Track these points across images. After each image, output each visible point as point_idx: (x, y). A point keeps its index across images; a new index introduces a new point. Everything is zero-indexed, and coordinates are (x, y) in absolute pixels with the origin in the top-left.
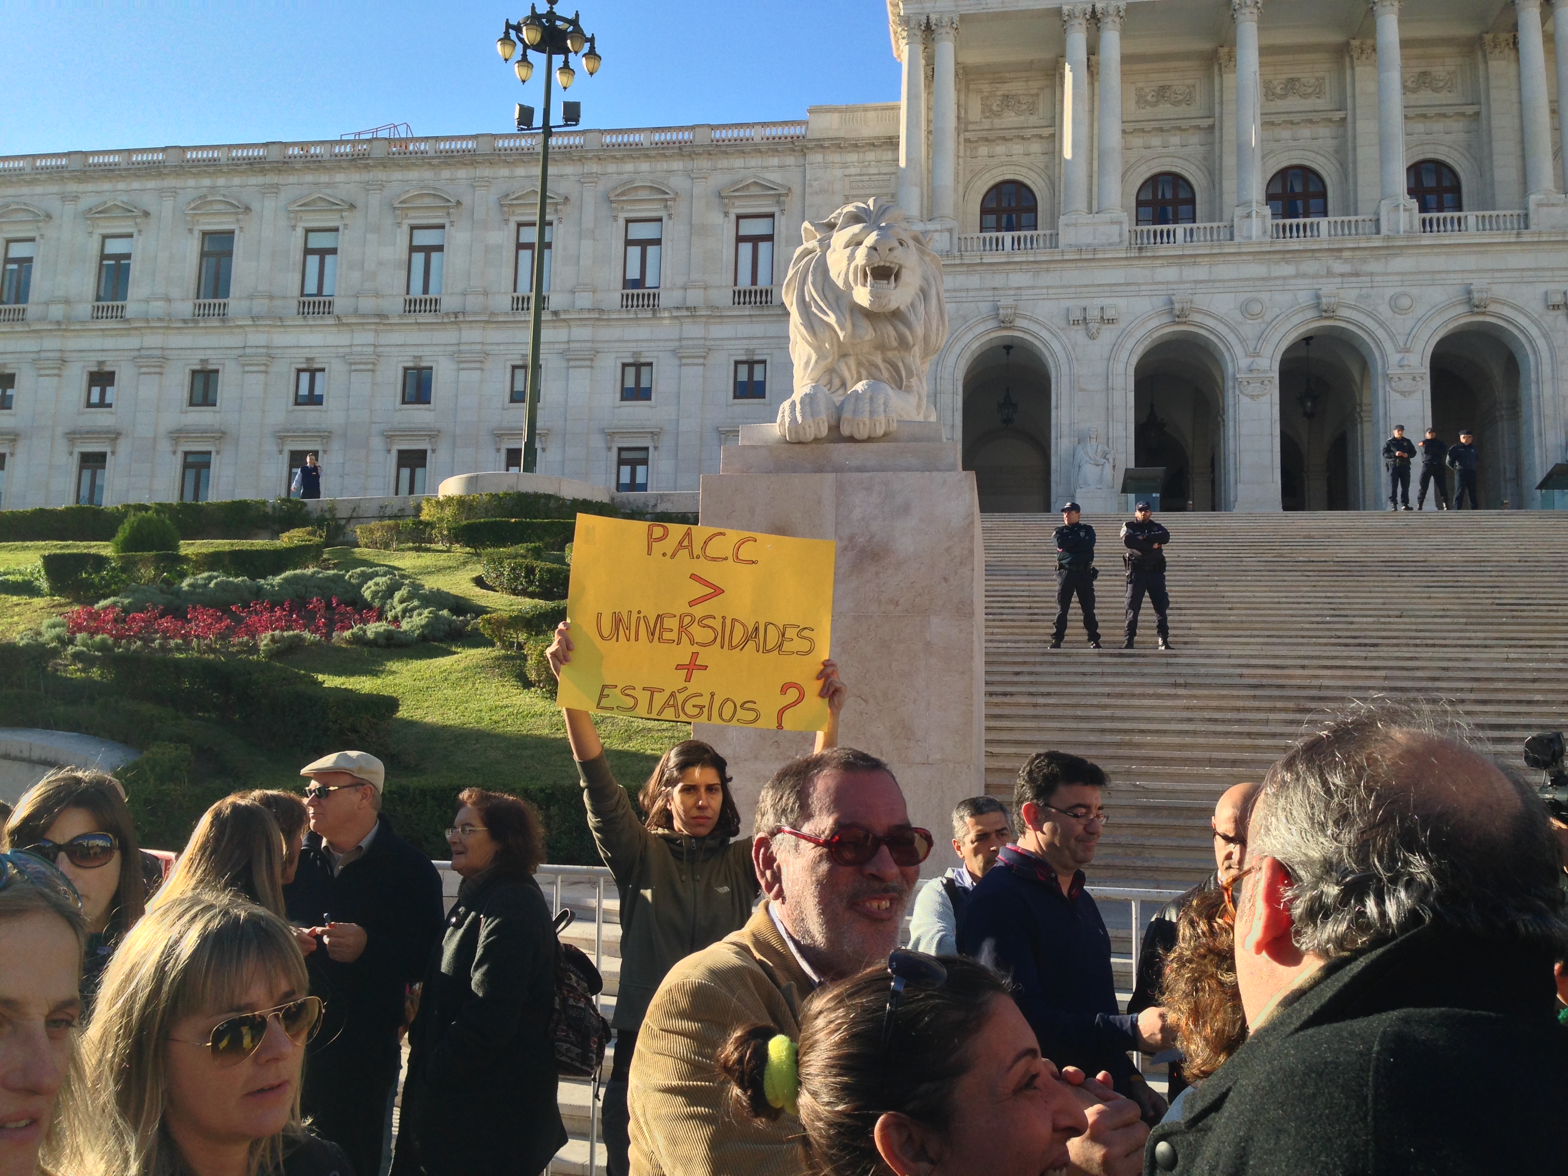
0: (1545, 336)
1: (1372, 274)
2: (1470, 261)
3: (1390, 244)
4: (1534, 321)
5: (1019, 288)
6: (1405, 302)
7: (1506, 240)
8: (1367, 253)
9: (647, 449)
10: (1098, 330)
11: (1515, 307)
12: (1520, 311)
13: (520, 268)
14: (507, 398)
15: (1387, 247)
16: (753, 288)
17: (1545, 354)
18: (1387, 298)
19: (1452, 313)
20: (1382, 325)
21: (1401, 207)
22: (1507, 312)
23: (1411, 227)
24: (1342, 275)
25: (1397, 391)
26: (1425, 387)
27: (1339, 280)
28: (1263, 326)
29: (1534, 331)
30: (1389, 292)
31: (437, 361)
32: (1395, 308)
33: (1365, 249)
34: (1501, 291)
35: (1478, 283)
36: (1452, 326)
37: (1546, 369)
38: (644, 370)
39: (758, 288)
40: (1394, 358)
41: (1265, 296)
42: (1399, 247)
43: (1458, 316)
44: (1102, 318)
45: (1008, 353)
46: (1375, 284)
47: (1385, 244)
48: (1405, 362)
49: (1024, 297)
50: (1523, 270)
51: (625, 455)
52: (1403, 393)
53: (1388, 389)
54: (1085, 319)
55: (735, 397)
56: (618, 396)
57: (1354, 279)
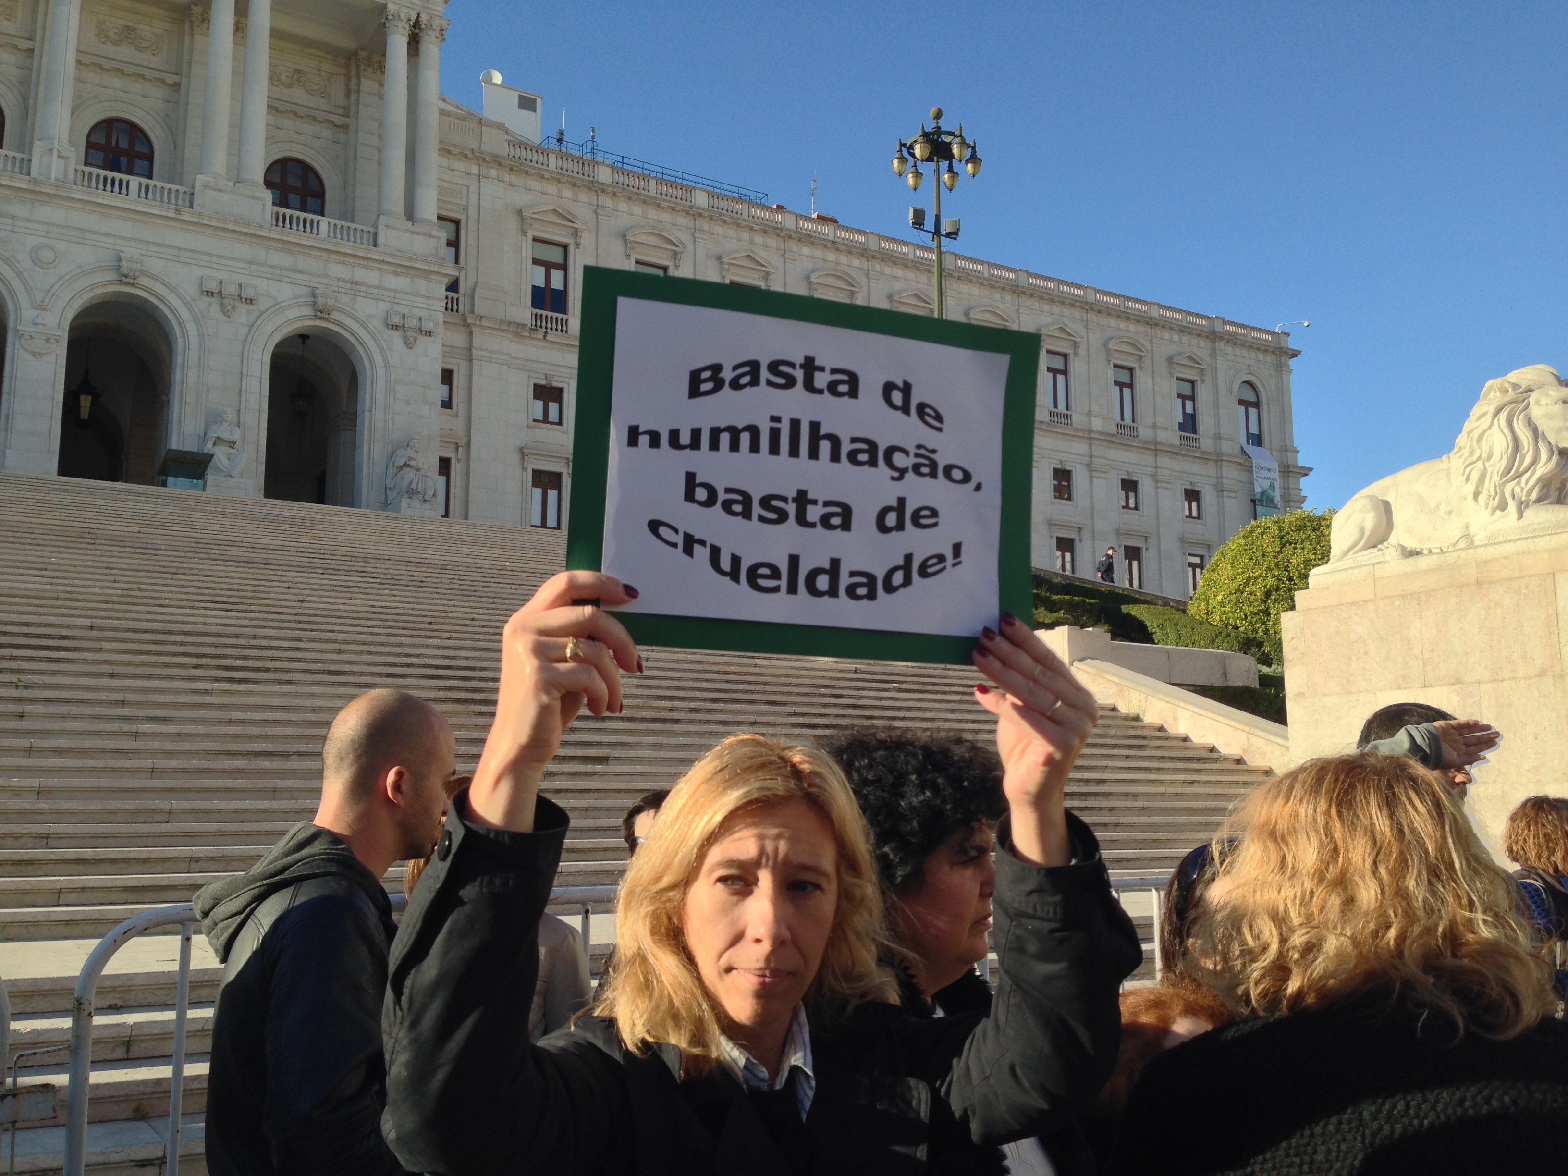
0: (196, 321)
1: (14, 217)
2: (124, 228)
3: (37, 189)
4: (186, 304)
6: (48, 255)
7: (165, 214)
8: (9, 192)
11: (166, 285)
12: (172, 291)
15: (33, 192)
17: (194, 340)
18: (28, 247)
19: (98, 278)
20: (19, 274)
21: (55, 152)
22: (158, 288)
23: (66, 177)
25: (26, 350)
26: (61, 352)
29: (184, 314)
30: (31, 241)
32: (36, 260)
33: (9, 187)
34: (154, 265)
35: (130, 252)
36: (98, 291)
37: (193, 356)
40: (28, 313)
42: (47, 194)
43: (104, 284)
46: (17, 229)
47: (31, 187)
48: (40, 320)
50: (179, 249)
52: (33, 354)
53: (17, 346)
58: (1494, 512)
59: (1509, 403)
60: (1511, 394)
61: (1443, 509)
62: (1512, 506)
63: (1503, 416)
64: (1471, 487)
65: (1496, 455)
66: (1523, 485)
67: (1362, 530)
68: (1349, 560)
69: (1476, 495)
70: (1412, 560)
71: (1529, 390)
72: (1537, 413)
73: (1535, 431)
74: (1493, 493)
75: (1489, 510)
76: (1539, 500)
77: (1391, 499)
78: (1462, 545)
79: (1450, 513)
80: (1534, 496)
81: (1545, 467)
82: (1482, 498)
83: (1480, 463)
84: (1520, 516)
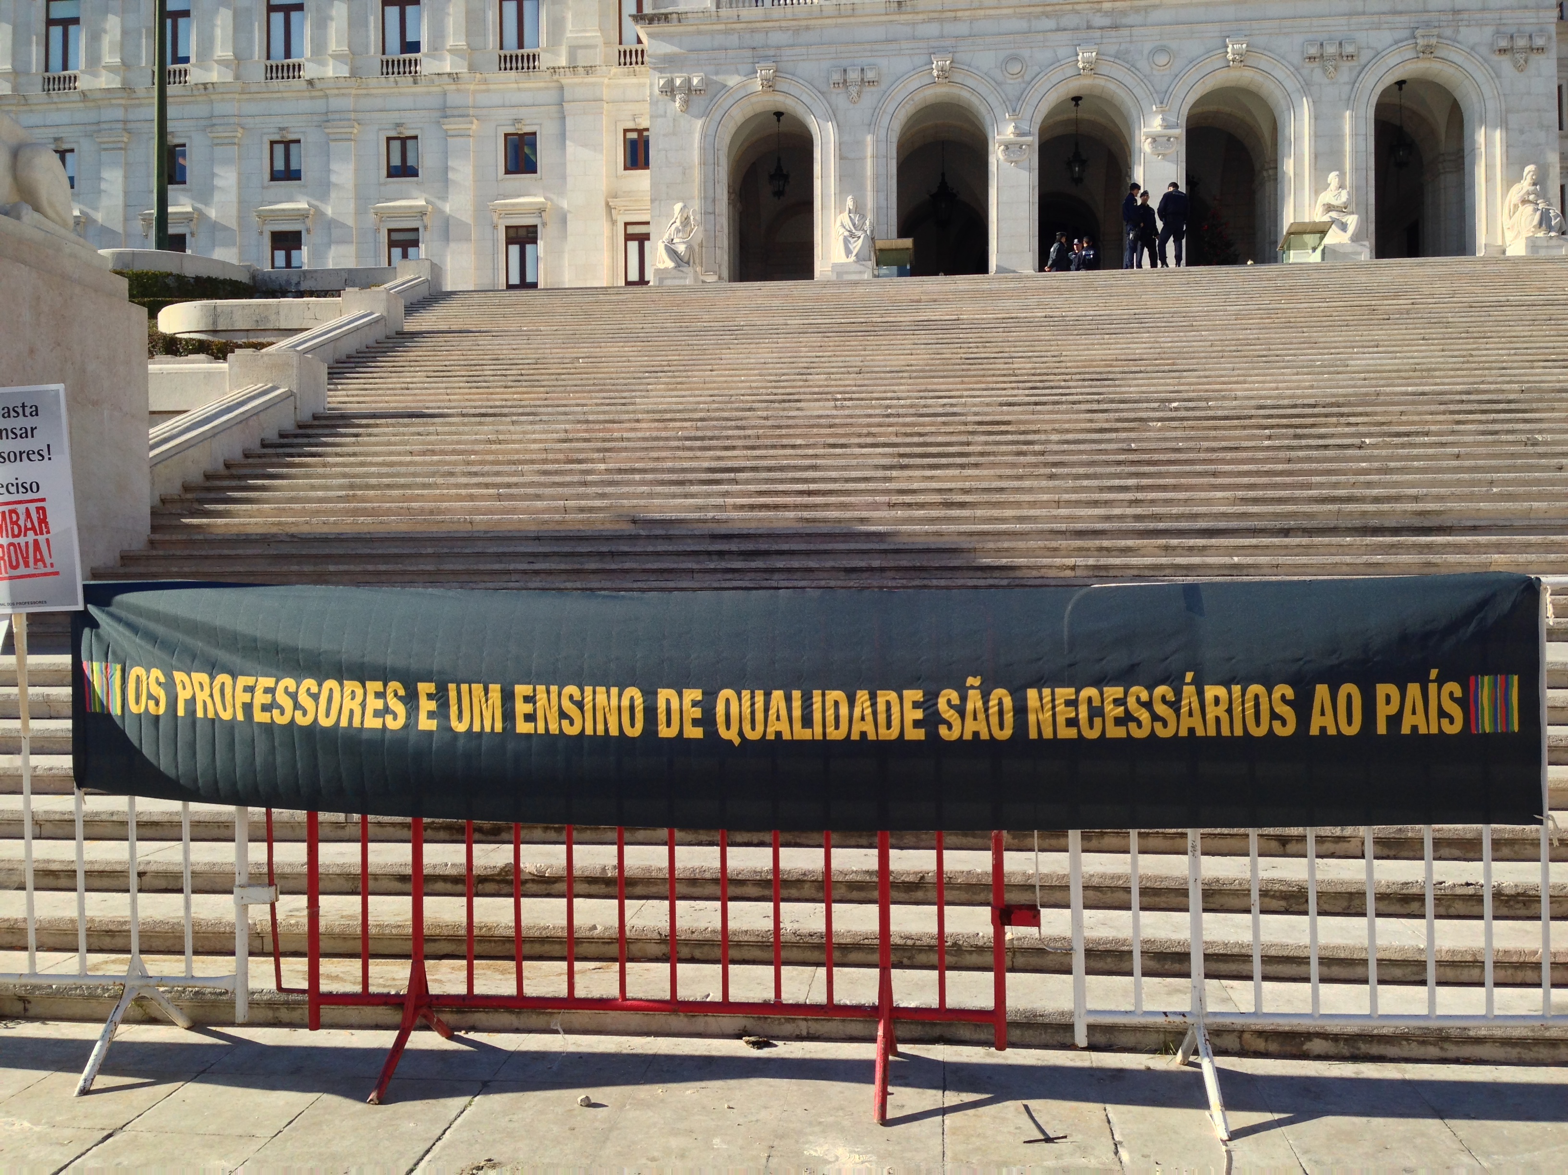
0: (1300, 90)
1: (1131, 28)
2: (1228, 12)
4: (1290, 75)
5: (779, 48)
6: (1163, 57)
8: (1126, 4)
9: (417, 230)
10: (859, 94)
11: (1270, 60)
12: (1276, 64)
13: (272, 33)
14: (267, 175)
16: (520, 52)
17: (1299, 109)
18: (1146, 52)
19: (1209, 68)
22: (1263, 65)
24: (1102, 28)
25: (1152, 153)
26: (1180, 149)
27: (1098, 33)
28: (1023, 85)
29: (1289, 85)
30: (1148, 47)
31: (190, 137)
32: (1153, 63)
34: (1258, 43)
35: (1235, 35)
36: (1208, 86)
37: (1299, 126)
38: (410, 143)
39: (525, 51)
40: (1150, 118)
41: (1026, 53)
43: (1216, 71)
44: (862, 79)
45: (779, 120)
46: (1134, 38)
49: (785, 58)
50: (1281, 19)
51: (395, 236)
53: (1144, 150)
54: (845, 81)
55: (507, 172)
56: (384, 172)
57: (1113, 33)
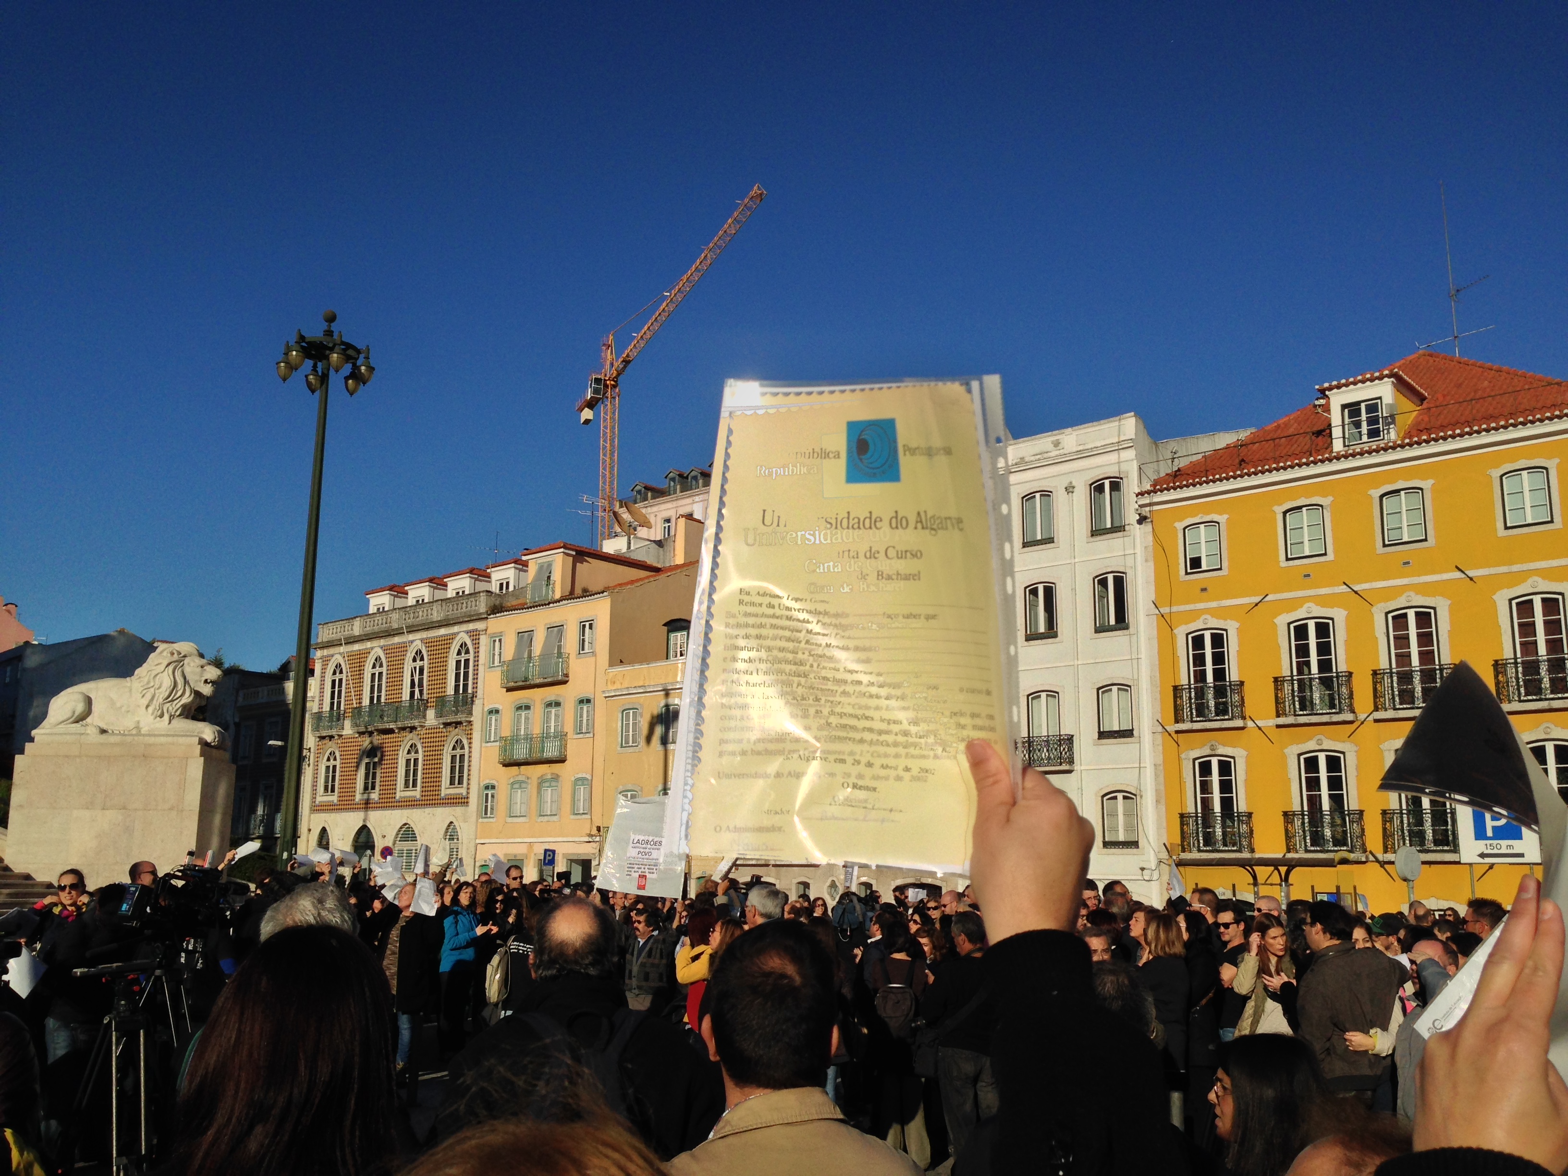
58: (156, 718)
59: (175, 662)
60: (176, 657)
61: (124, 709)
62: (166, 717)
63: (171, 668)
64: (145, 701)
65: (163, 689)
66: (174, 706)
67: (74, 712)
68: (62, 728)
69: (147, 707)
70: (104, 736)
71: (185, 656)
72: (188, 670)
73: (185, 678)
74: (158, 708)
75: (153, 717)
76: (179, 715)
77: (92, 696)
78: (134, 732)
79: (128, 711)
80: (178, 713)
81: (187, 699)
82: (150, 709)
83: (152, 690)
84: (170, 723)
